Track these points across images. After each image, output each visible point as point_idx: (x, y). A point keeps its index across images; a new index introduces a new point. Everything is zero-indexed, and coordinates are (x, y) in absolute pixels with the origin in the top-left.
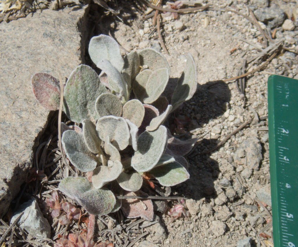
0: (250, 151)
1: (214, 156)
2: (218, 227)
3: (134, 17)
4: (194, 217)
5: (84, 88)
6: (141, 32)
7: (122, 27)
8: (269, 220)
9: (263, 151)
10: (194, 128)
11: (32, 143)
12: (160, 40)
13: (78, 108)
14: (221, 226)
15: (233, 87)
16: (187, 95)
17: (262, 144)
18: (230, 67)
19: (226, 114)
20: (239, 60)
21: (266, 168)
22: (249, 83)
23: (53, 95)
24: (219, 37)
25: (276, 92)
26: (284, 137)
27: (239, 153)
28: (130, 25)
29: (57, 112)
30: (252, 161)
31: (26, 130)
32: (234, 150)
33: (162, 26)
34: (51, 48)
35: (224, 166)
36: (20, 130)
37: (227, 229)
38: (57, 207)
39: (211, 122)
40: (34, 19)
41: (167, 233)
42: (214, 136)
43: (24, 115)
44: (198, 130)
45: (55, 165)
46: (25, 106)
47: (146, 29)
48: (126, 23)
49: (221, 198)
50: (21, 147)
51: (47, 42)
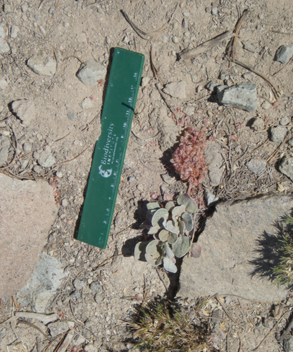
0: (120, 220)
1: (135, 221)
2: (140, 187)
3: (156, 299)
4: (149, 193)
5: (181, 249)
6: (154, 290)
7: (162, 295)
8: (120, 189)
9: (114, 221)
10: (140, 236)
11: (206, 228)
12: (146, 284)
13: (185, 242)
14: (139, 187)
15: (120, 252)
16: (141, 244)
17: (114, 223)
18: (119, 263)
19: (126, 240)
20: (115, 266)
21: (116, 212)
22: (113, 254)
23: (194, 248)
24: (120, 281)
25: (104, 240)
26: (106, 219)
27: (124, 220)
28: (158, 295)
29: (193, 242)
30: (120, 215)
31: (207, 235)
32: (126, 223)
33: (144, 292)
34: (192, 275)
35: (132, 214)
36: (209, 235)
37: (137, 186)
38: (201, 203)
39: (133, 237)
40: (198, 294)
41: (160, 187)
42: (133, 231)
43: (207, 243)
44: (139, 234)
45: (199, 221)
46: (206, 247)
47: (151, 291)
48: (160, 297)
49: (136, 200)
50: (210, 227)
51: (194, 279)
